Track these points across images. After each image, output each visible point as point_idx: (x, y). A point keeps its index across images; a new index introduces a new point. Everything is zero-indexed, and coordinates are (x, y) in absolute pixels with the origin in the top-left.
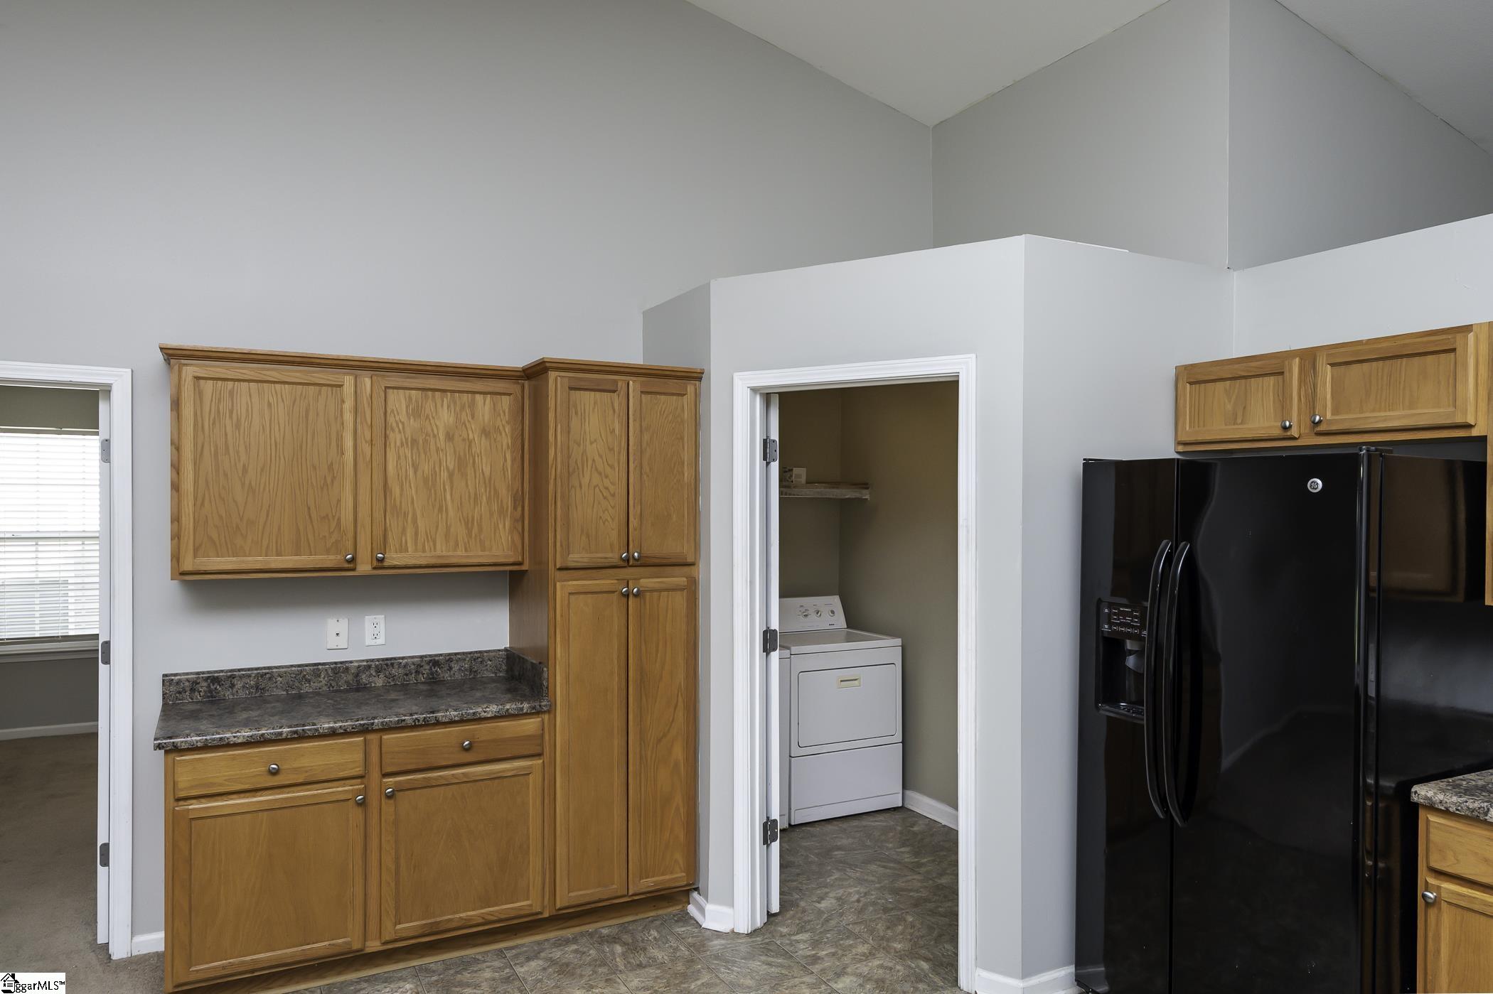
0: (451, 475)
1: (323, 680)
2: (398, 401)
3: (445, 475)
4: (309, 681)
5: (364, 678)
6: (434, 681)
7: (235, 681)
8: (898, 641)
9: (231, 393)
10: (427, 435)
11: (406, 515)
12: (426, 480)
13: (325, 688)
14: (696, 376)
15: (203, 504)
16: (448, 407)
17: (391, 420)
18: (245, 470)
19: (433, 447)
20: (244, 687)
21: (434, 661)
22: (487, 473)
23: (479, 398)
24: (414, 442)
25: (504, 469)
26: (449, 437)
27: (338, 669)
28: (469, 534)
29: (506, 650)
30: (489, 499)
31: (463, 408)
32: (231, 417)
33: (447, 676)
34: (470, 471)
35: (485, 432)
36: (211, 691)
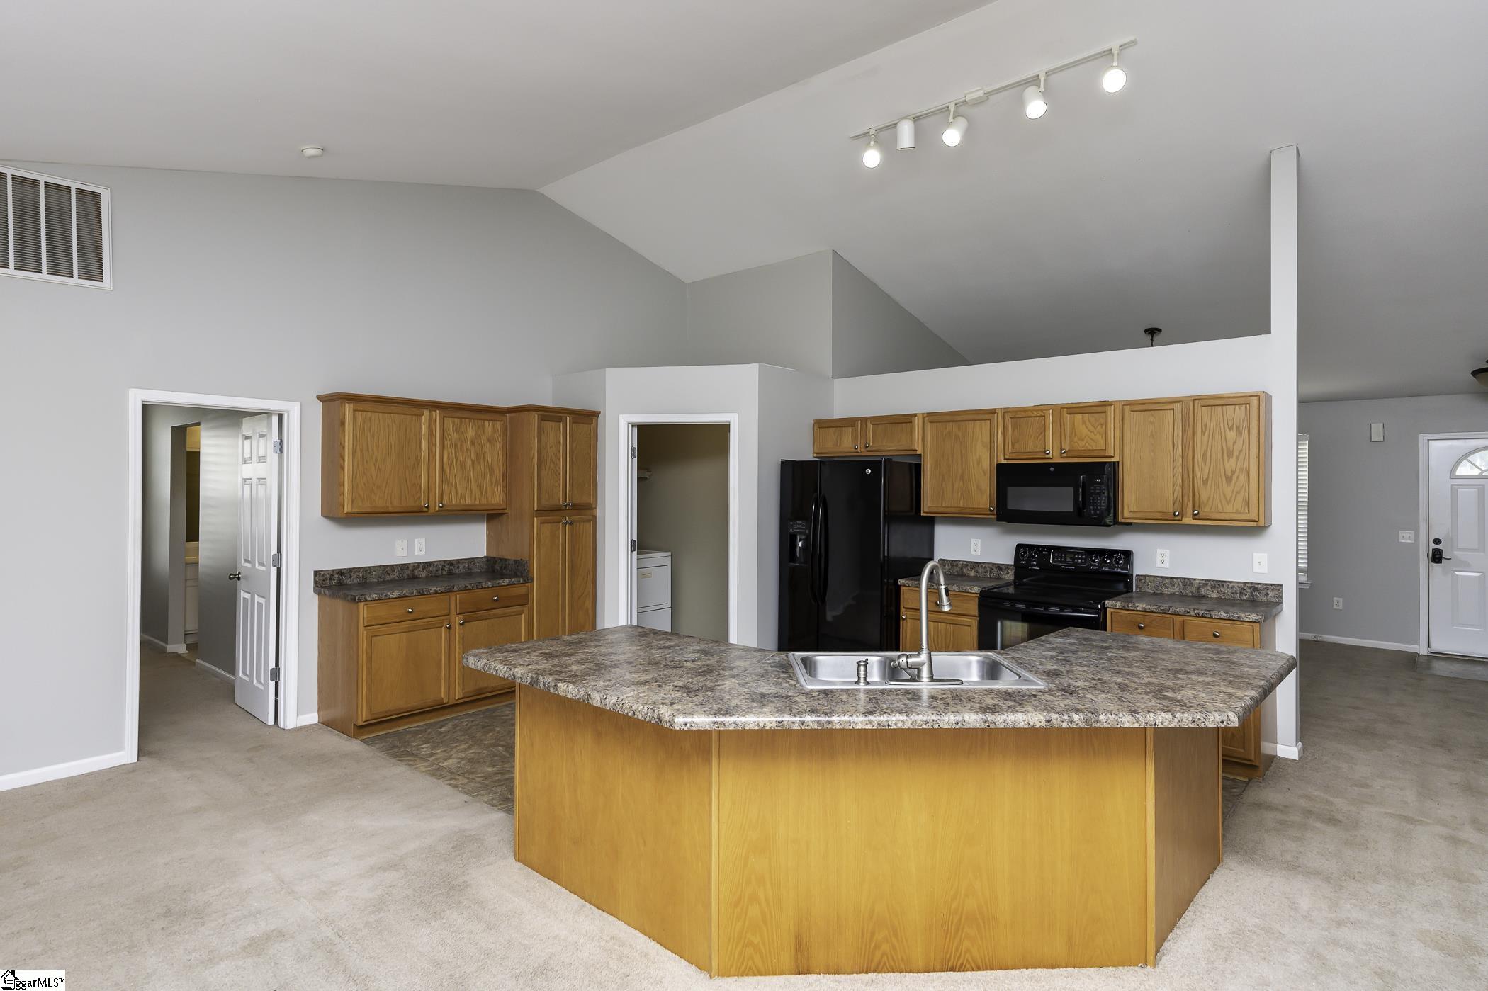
0: (473, 463)
1: (396, 573)
2: (450, 423)
3: (470, 463)
4: (389, 574)
5: (416, 573)
6: (450, 574)
7: (352, 574)
8: (669, 554)
9: (370, 418)
10: (462, 441)
11: (452, 484)
12: (461, 465)
13: (397, 578)
14: (595, 414)
15: (356, 477)
16: (472, 427)
17: (446, 433)
18: (376, 460)
19: (465, 448)
20: (356, 577)
21: (450, 563)
22: (490, 462)
23: (486, 423)
24: (456, 445)
25: (498, 460)
26: (473, 443)
27: (403, 567)
28: (482, 494)
29: (485, 557)
30: (491, 475)
31: (479, 427)
32: (370, 431)
33: (457, 571)
34: (482, 461)
35: (489, 441)
36: (340, 580)
